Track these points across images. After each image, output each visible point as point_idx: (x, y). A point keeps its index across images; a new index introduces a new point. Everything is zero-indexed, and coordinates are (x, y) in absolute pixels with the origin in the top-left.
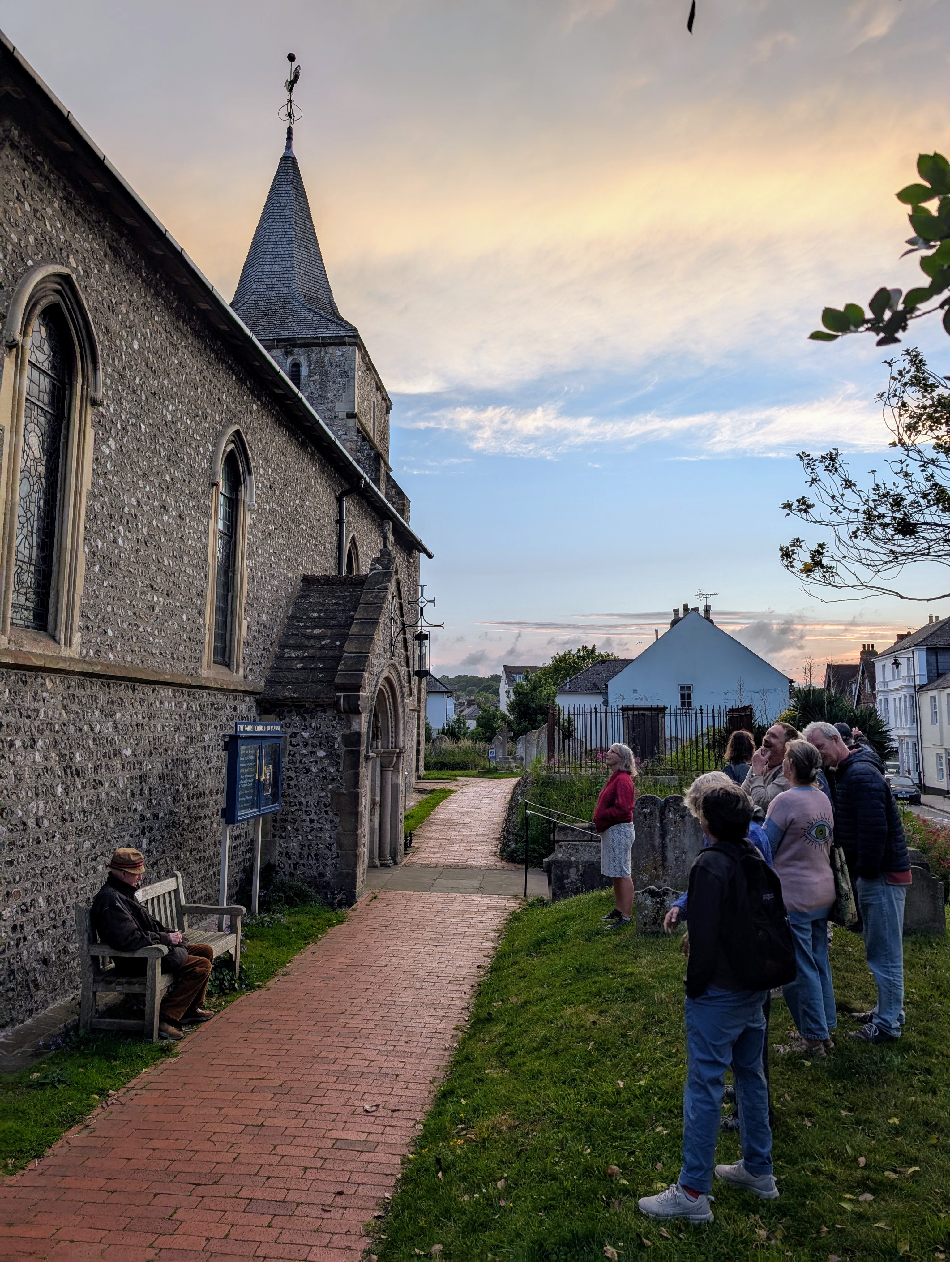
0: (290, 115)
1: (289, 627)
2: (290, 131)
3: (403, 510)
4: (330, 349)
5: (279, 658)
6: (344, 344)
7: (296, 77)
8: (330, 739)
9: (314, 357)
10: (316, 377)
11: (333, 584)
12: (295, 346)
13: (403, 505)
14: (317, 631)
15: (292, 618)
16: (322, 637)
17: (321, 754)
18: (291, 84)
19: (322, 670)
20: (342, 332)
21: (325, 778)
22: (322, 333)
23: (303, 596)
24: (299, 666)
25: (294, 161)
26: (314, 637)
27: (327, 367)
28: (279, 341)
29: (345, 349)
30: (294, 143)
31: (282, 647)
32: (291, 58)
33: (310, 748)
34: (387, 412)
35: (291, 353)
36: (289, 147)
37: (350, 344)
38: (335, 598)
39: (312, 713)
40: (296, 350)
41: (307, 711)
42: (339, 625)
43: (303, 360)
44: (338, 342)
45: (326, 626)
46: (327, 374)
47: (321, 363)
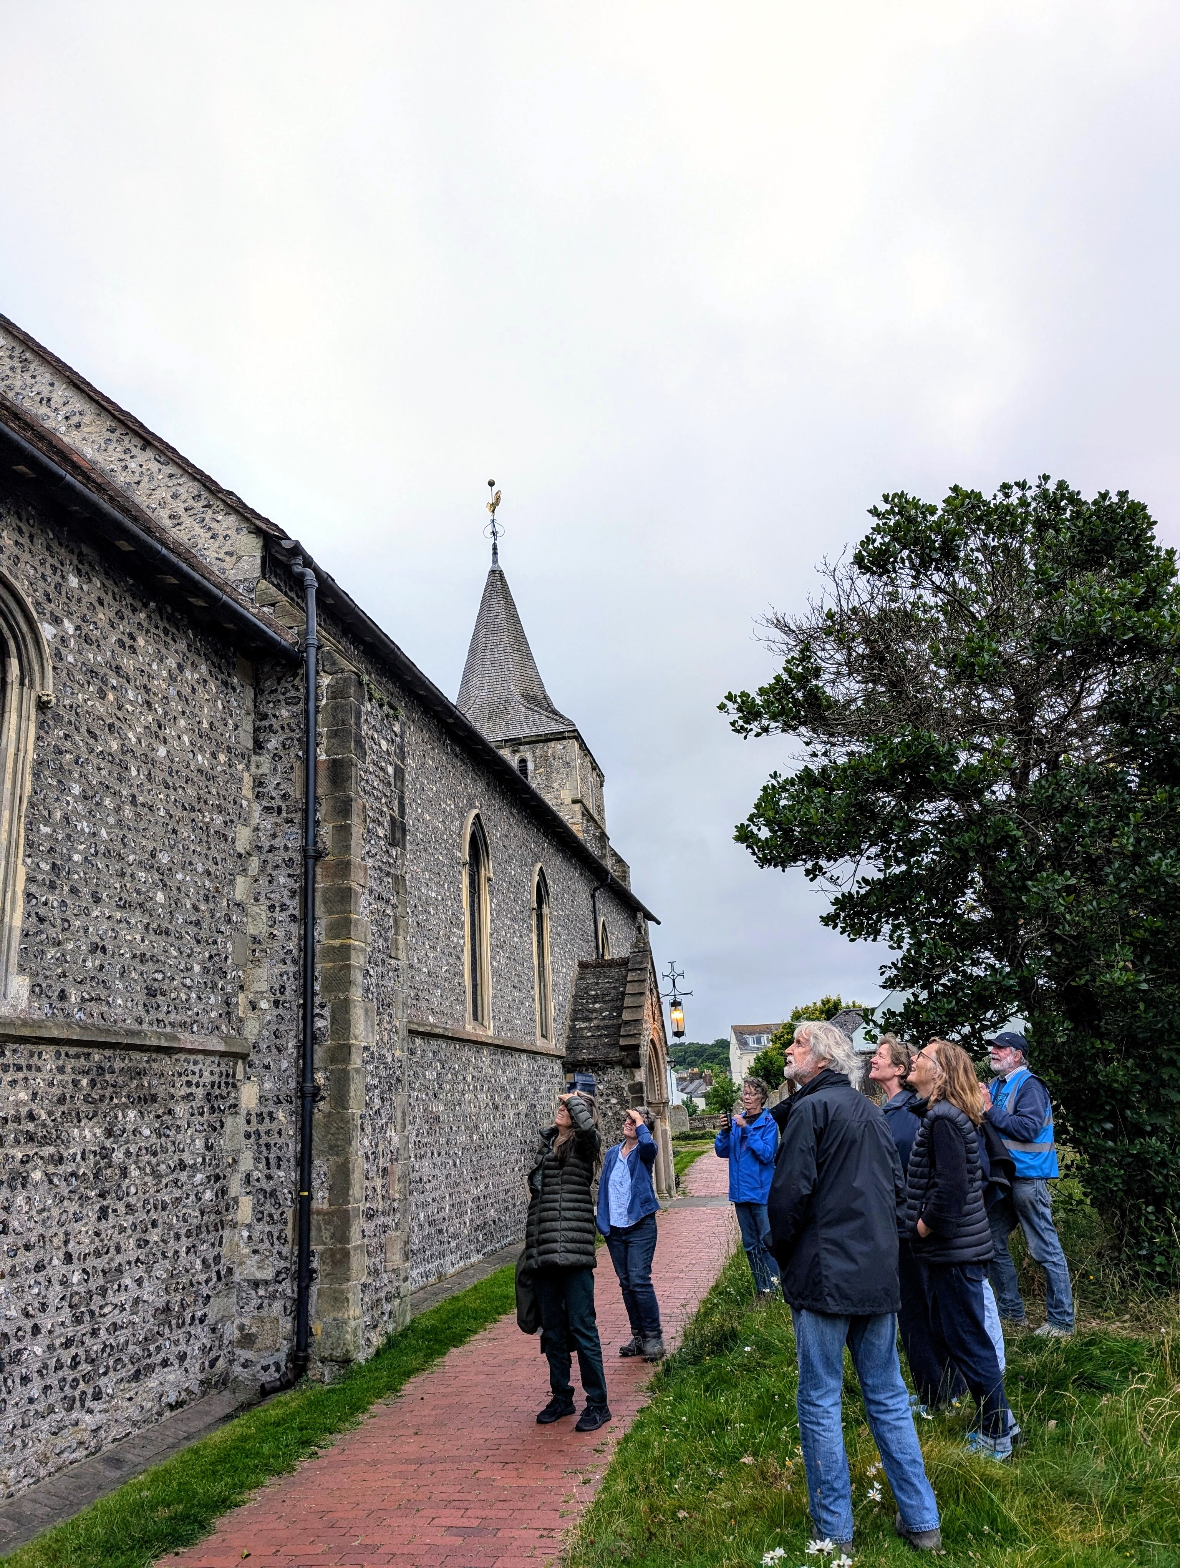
0: (494, 533)
1: (575, 1003)
2: (495, 548)
3: (625, 877)
4: (552, 744)
5: (572, 1029)
6: (564, 738)
7: (498, 499)
8: (619, 1089)
9: (538, 752)
10: (542, 770)
11: (603, 967)
12: (520, 744)
13: (624, 872)
14: (597, 1006)
15: (575, 997)
16: (600, 1011)
17: (614, 1101)
18: (494, 506)
19: (607, 1036)
20: (561, 728)
21: (618, 1119)
22: (543, 730)
23: (581, 979)
24: (589, 1034)
25: (501, 574)
26: (595, 1010)
27: (551, 760)
28: (506, 741)
29: (565, 742)
30: (499, 557)
31: (574, 1020)
32: (491, 484)
33: (605, 1097)
34: (602, 786)
35: (518, 751)
36: (495, 561)
37: (569, 738)
38: (606, 977)
39: (604, 1069)
40: (522, 747)
41: (600, 1068)
42: (612, 1000)
43: (529, 756)
44: (559, 737)
45: (605, 1002)
46: (551, 766)
47: (545, 757)
